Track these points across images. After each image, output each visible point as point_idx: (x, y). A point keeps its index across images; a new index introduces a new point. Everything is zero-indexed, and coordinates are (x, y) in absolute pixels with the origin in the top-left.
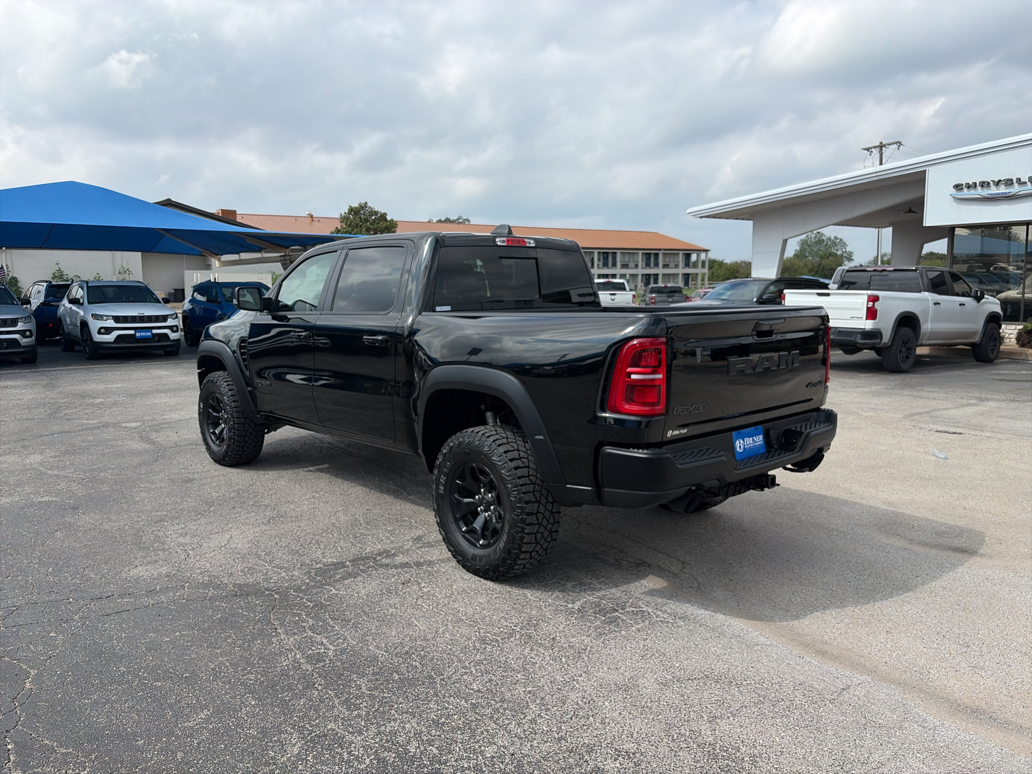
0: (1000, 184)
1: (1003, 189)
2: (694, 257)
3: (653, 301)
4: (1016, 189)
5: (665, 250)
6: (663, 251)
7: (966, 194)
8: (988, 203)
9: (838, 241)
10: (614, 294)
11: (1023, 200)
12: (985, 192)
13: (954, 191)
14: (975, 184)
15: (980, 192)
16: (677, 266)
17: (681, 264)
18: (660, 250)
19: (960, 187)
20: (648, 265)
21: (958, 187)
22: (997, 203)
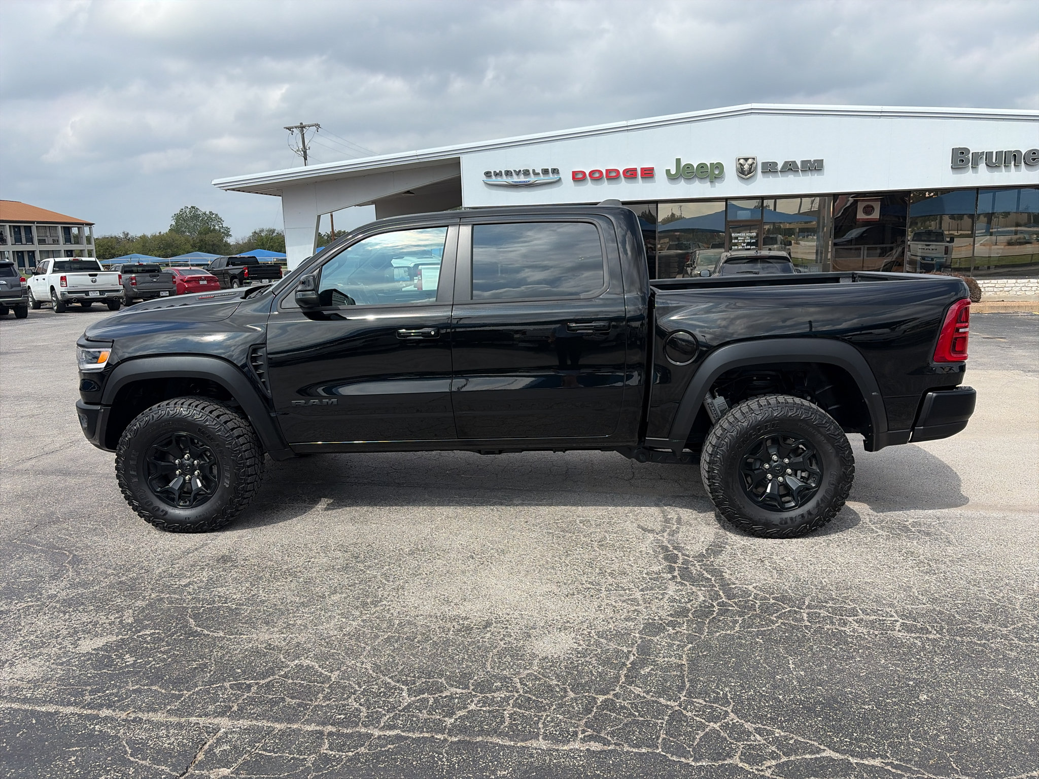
0: (520, 174)
1: (522, 178)
2: (75, 231)
3: (134, 281)
4: (532, 179)
5: (38, 222)
6: (36, 224)
7: (494, 180)
8: (513, 189)
9: (214, 216)
10: (96, 275)
11: (539, 188)
12: (510, 180)
13: (484, 177)
14: (500, 172)
15: (505, 180)
16: (56, 242)
17: (61, 240)
18: (33, 222)
19: (489, 175)
20: (18, 240)
21: (488, 174)
22: (519, 189)
